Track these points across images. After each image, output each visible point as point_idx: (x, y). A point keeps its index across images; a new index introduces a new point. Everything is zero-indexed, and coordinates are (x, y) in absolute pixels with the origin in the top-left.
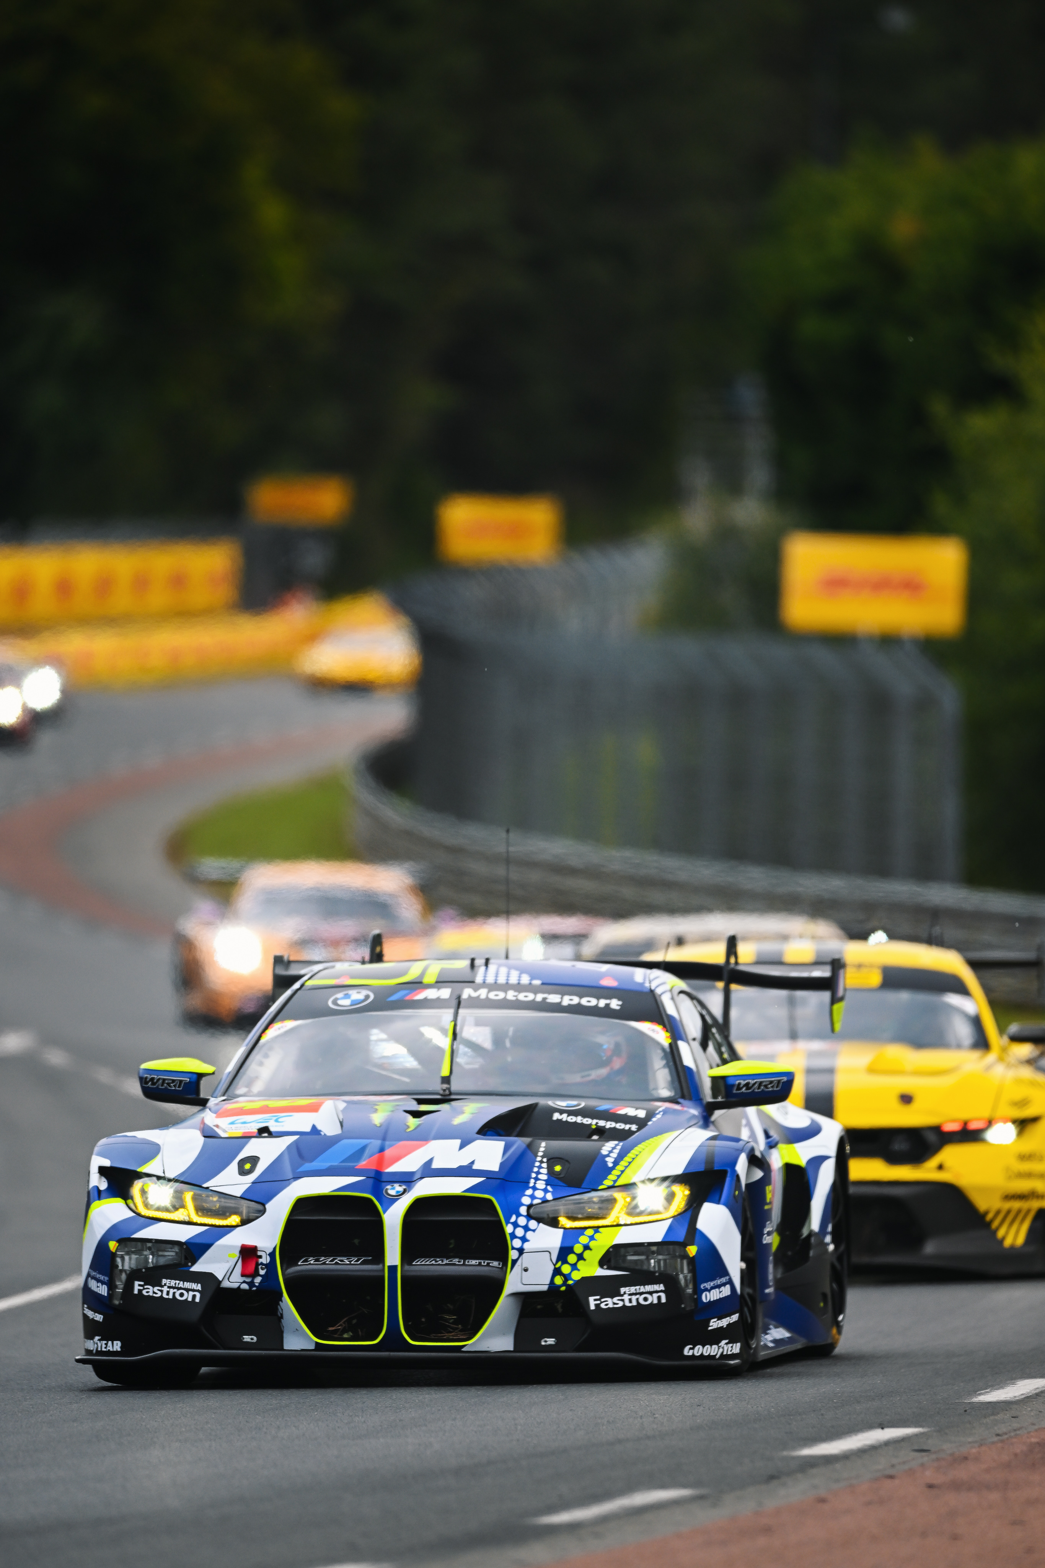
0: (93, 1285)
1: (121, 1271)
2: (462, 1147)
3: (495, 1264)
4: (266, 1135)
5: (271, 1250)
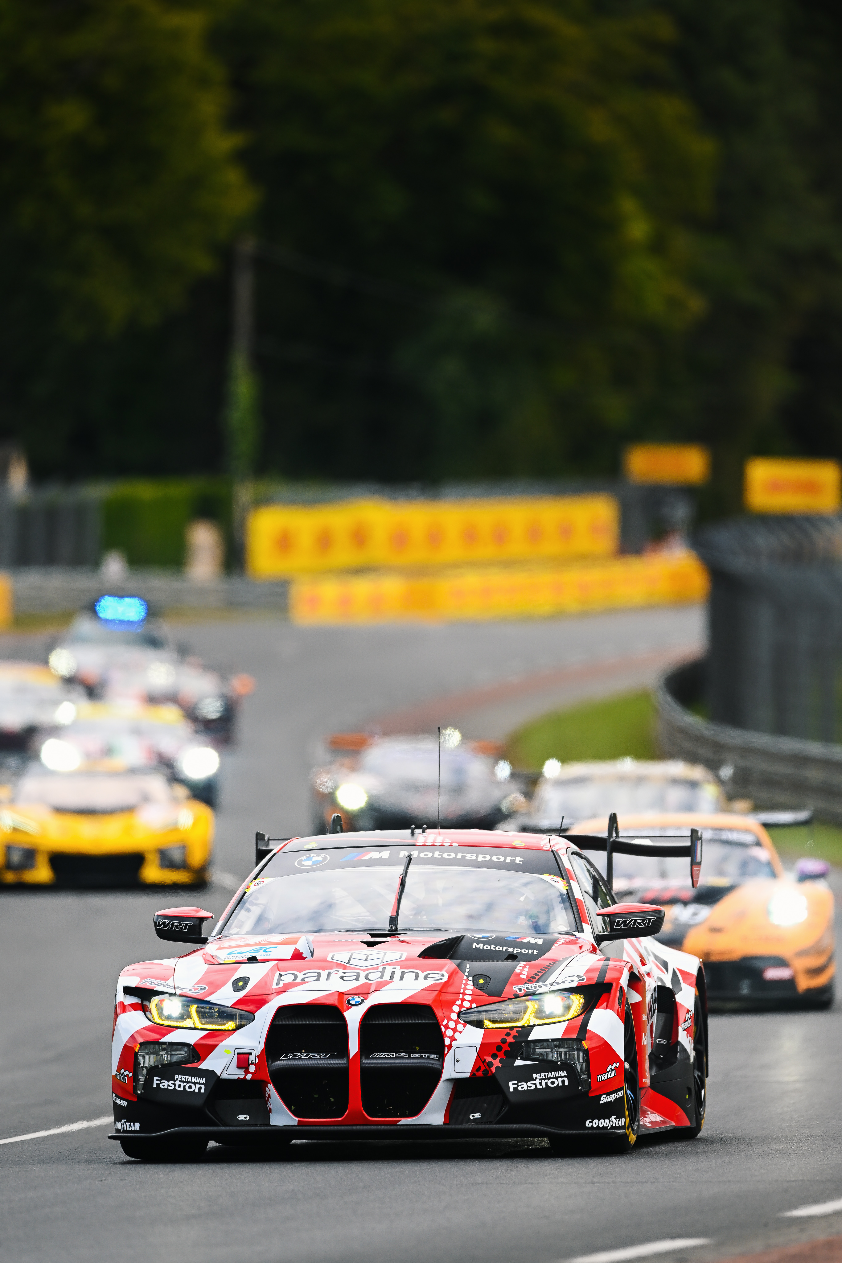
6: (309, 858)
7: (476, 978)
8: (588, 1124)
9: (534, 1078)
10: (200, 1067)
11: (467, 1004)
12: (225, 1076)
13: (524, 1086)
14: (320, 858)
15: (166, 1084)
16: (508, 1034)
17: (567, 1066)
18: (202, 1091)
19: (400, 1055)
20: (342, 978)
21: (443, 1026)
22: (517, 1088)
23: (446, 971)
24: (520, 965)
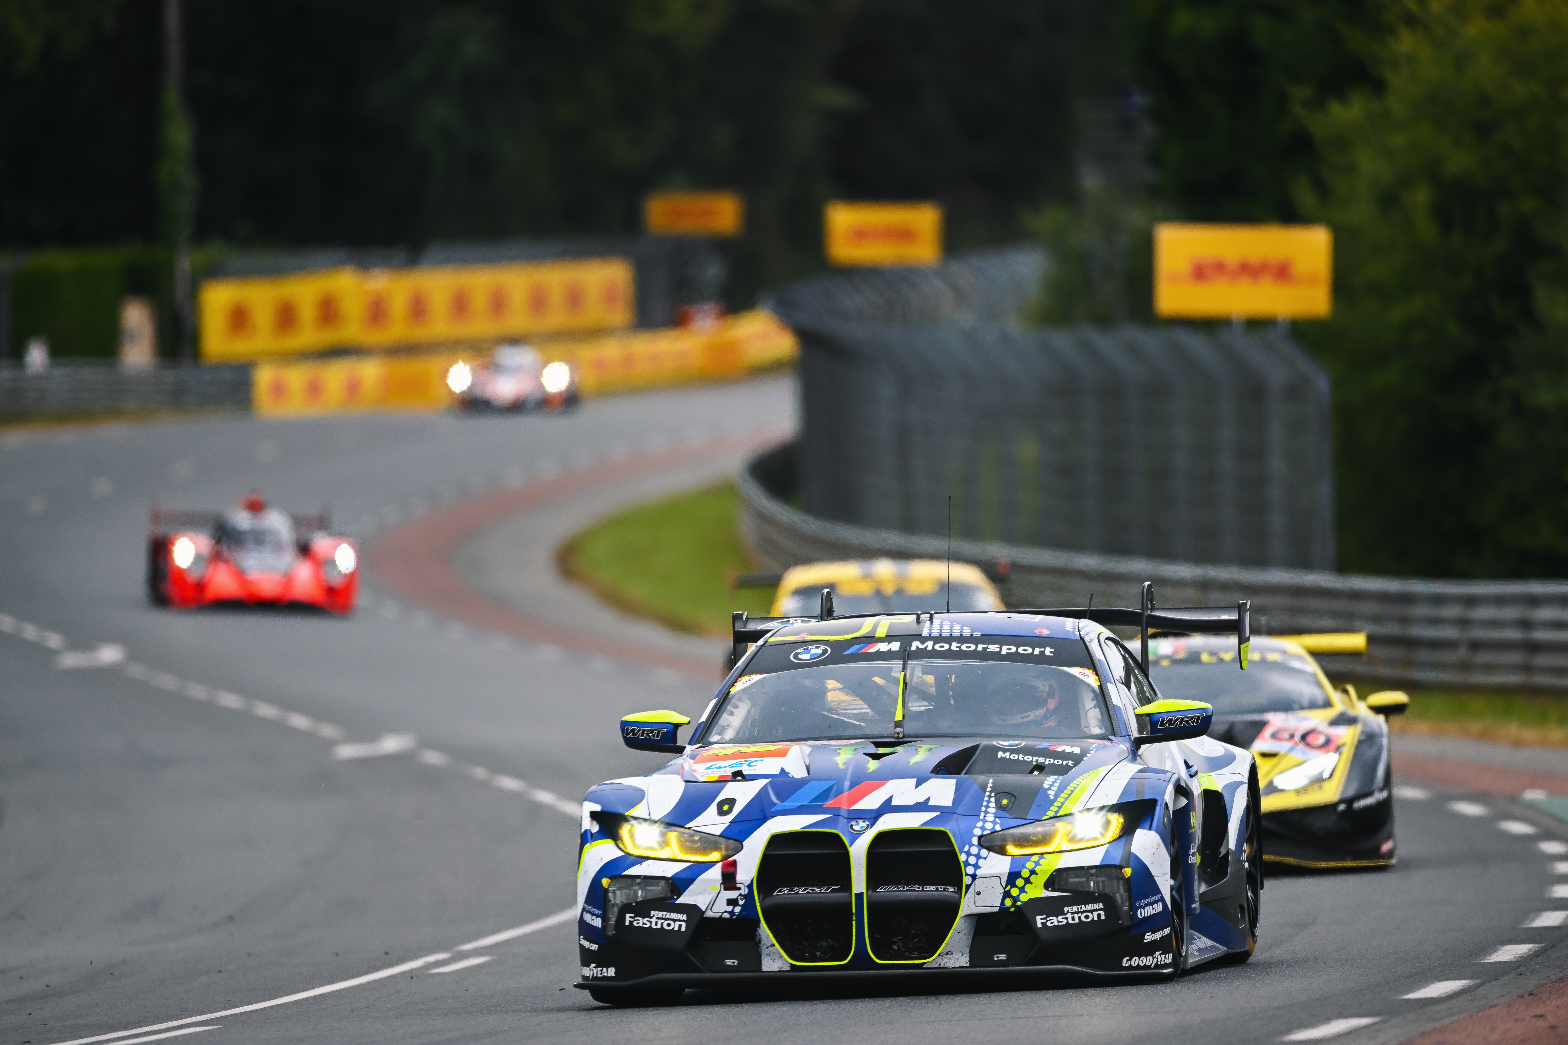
0: (588, 917)
1: (613, 905)
2: (918, 785)
3: (951, 889)
4: (740, 778)
5: (749, 883)
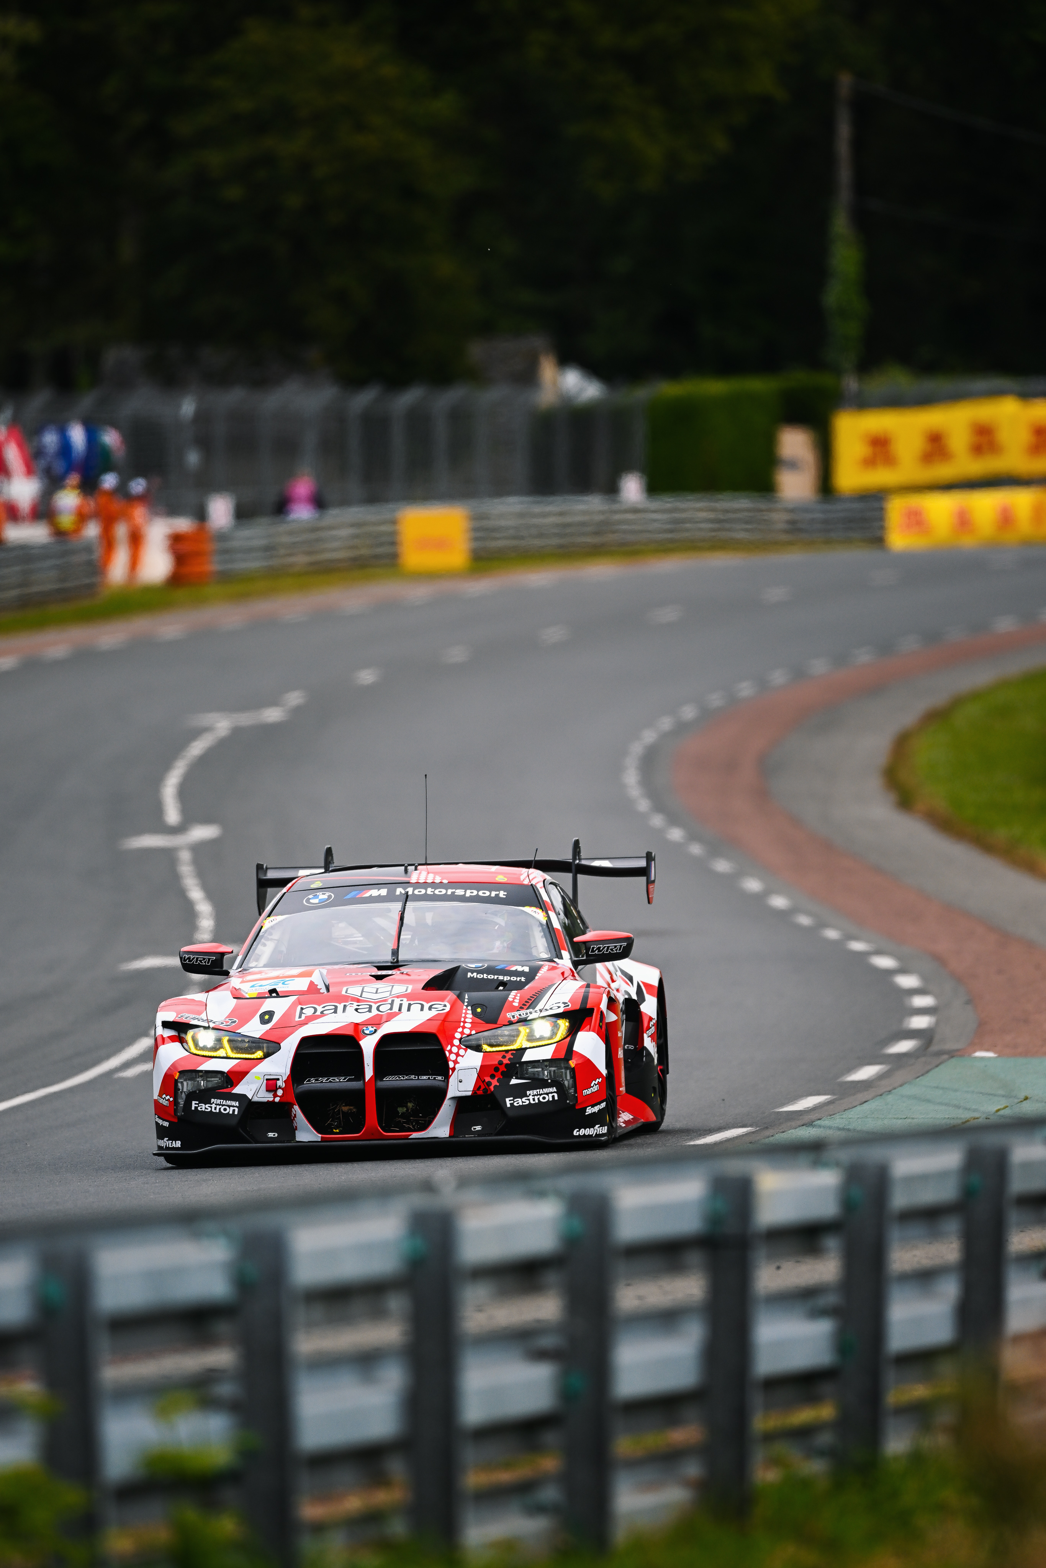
6: (316, 897)
7: (474, 1007)
8: (575, 1133)
9: (528, 1095)
10: (233, 1092)
11: (467, 1031)
12: (255, 1099)
13: (519, 1102)
14: (325, 897)
15: (203, 1107)
16: (504, 1057)
17: (556, 1083)
18: (236, 1113)
19: (410, 1077)
20: (356, 1010)
21: (448, 1051)
22: (513, 1103)
23: (448, 1002)
24: (511, 994)
